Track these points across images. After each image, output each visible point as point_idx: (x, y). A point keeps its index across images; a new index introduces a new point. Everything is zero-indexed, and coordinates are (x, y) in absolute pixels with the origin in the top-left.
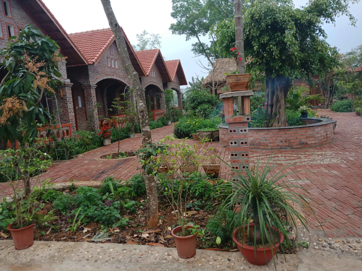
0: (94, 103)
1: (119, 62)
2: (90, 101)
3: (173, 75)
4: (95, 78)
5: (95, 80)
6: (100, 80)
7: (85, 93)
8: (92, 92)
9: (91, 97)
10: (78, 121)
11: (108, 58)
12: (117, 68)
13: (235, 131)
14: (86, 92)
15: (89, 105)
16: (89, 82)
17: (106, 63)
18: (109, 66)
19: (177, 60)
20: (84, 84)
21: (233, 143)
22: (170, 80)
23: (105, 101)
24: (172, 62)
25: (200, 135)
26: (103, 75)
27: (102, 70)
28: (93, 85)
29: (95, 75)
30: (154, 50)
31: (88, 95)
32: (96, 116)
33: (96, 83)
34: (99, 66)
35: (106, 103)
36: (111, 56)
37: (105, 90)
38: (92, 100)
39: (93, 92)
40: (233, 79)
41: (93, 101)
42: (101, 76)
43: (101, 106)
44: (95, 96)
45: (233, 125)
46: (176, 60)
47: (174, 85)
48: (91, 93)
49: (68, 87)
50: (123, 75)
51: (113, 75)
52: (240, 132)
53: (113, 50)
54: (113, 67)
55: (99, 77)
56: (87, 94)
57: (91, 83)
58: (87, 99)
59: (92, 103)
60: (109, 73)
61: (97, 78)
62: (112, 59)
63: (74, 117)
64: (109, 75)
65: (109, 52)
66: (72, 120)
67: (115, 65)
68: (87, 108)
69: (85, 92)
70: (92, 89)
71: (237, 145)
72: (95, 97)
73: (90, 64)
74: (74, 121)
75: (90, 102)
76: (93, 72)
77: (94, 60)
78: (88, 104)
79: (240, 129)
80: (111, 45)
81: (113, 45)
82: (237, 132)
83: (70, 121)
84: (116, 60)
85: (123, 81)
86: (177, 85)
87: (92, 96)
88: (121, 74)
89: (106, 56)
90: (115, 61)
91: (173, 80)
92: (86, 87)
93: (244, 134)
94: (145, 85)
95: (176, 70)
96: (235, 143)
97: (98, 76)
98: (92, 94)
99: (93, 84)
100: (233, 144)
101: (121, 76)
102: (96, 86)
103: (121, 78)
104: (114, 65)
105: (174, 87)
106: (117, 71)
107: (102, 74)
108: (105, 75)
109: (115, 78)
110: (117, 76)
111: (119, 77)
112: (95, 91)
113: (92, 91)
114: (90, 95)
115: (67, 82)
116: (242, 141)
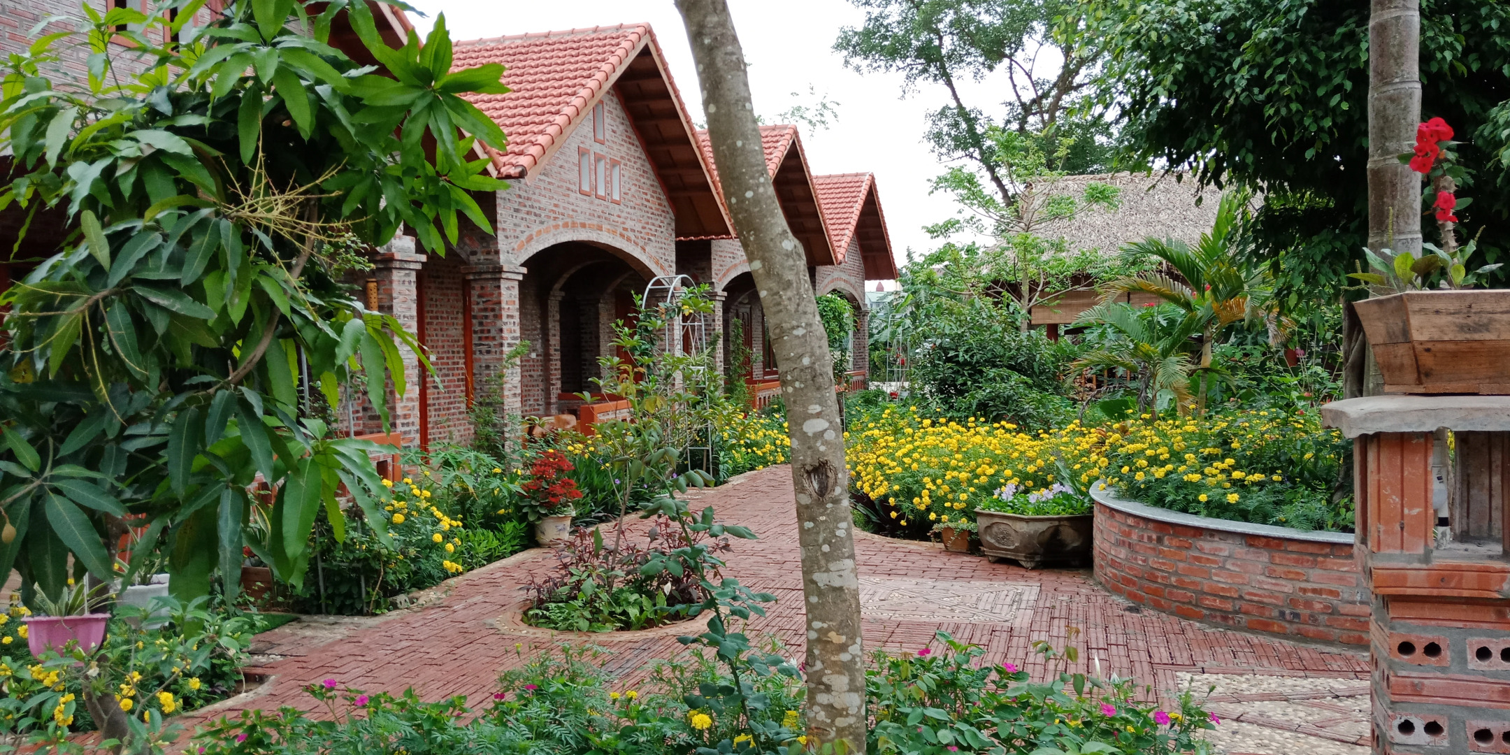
0: (510, 345)
1: (627, 174)
2: (493, 333)
3: (842, 239)
4: (523, 238)
5: (521, 246)
6: (541, 248)
7: (474, 299)
8: (504, 299)
9: (498, 317)
10: (432, 417)
11: (582, 152)
12: (616, 197)
13: (1433, 650)
14: (480, 296)
15: (488, 352)
16: (497, 252)
17: (573, 176)
18: (586, 188)
19: (863, 174)
20: (473, 259)
21: (1419, 725)
22: (828, 260)
23: (552, 332)
24: (845, 184)
25: (995, 529)
26: (556, 227)
27: (556, 206)
28: (512, 268)
29: (524, 223)
30: (774, 128)
31: (485, 310)
32: (512, 403)
33: (525, 256)
34: (542, 185)
35: (555, 341)
36: (597, 148)
37: (557, 286)
38: (501, 330)
39: (509, 295)
40: (1443, 320)
41: (505, 334)
42: (547, 231)
43: (533, 355)
44: (517, 314)
45: (1427, 611)
46: (857, 175)
47: (844, 277)
48: (499, 303)
49: (403, 272)
50: (638, 227)
51: (600, 228)
52: (1474, 663)
53: (607, 121)
54: (601, 192)
55: (539, 232)
56: (481, 306)
57: (502, 256)
58: (481, 324)
59: (501, 345)
60: (581, 219)
61: (530, 239)
62: (598, 158)
63: (417, 404)
64: (583, 225)
65: (587, 128)
66: (405, 416)
67: (608, 183)
68: (476, 365)
69: (475, 293)
70: (504, 284)
71: (1443, 741)
72: (517, 320)
73: (509, 177)
74: (418, 421)
75: (494, 338)
76: (517, 210)
77: (524, 161)
78: (484, 348)
79: (1476, 642)
80: (601, 102)
81: (606, 101)
82: (1446, 653)
83: (398, 422)
84: (614, 163)
85: (637, 253)
86: (853, 280)
87: (504, 314)
88: (629, 224)
89: (574, 146)
90: (613, 166)
91: (840, 257)
92: (480, 273)
93: (1495, 674)
94: (724, 275)
95: (856, 218)
96: (1433, 728)
97: (536, 228)
98: (504, 305)
99: (511, 263)
100: (1420, 736)
101: (631, 235)
102: (524, 270)
103: (629, 240)
104: (606, 182)
105: (841, 285)
106: (615, 209)
107: (552, 223)
108: (566, 225)
109: (605, 238)
110: (614, 232)
111: (622, 236)
112: (516, 292)
113: (503, 291)
114: (494, 309)
115: (401, 250)
116: (1482, 724)
